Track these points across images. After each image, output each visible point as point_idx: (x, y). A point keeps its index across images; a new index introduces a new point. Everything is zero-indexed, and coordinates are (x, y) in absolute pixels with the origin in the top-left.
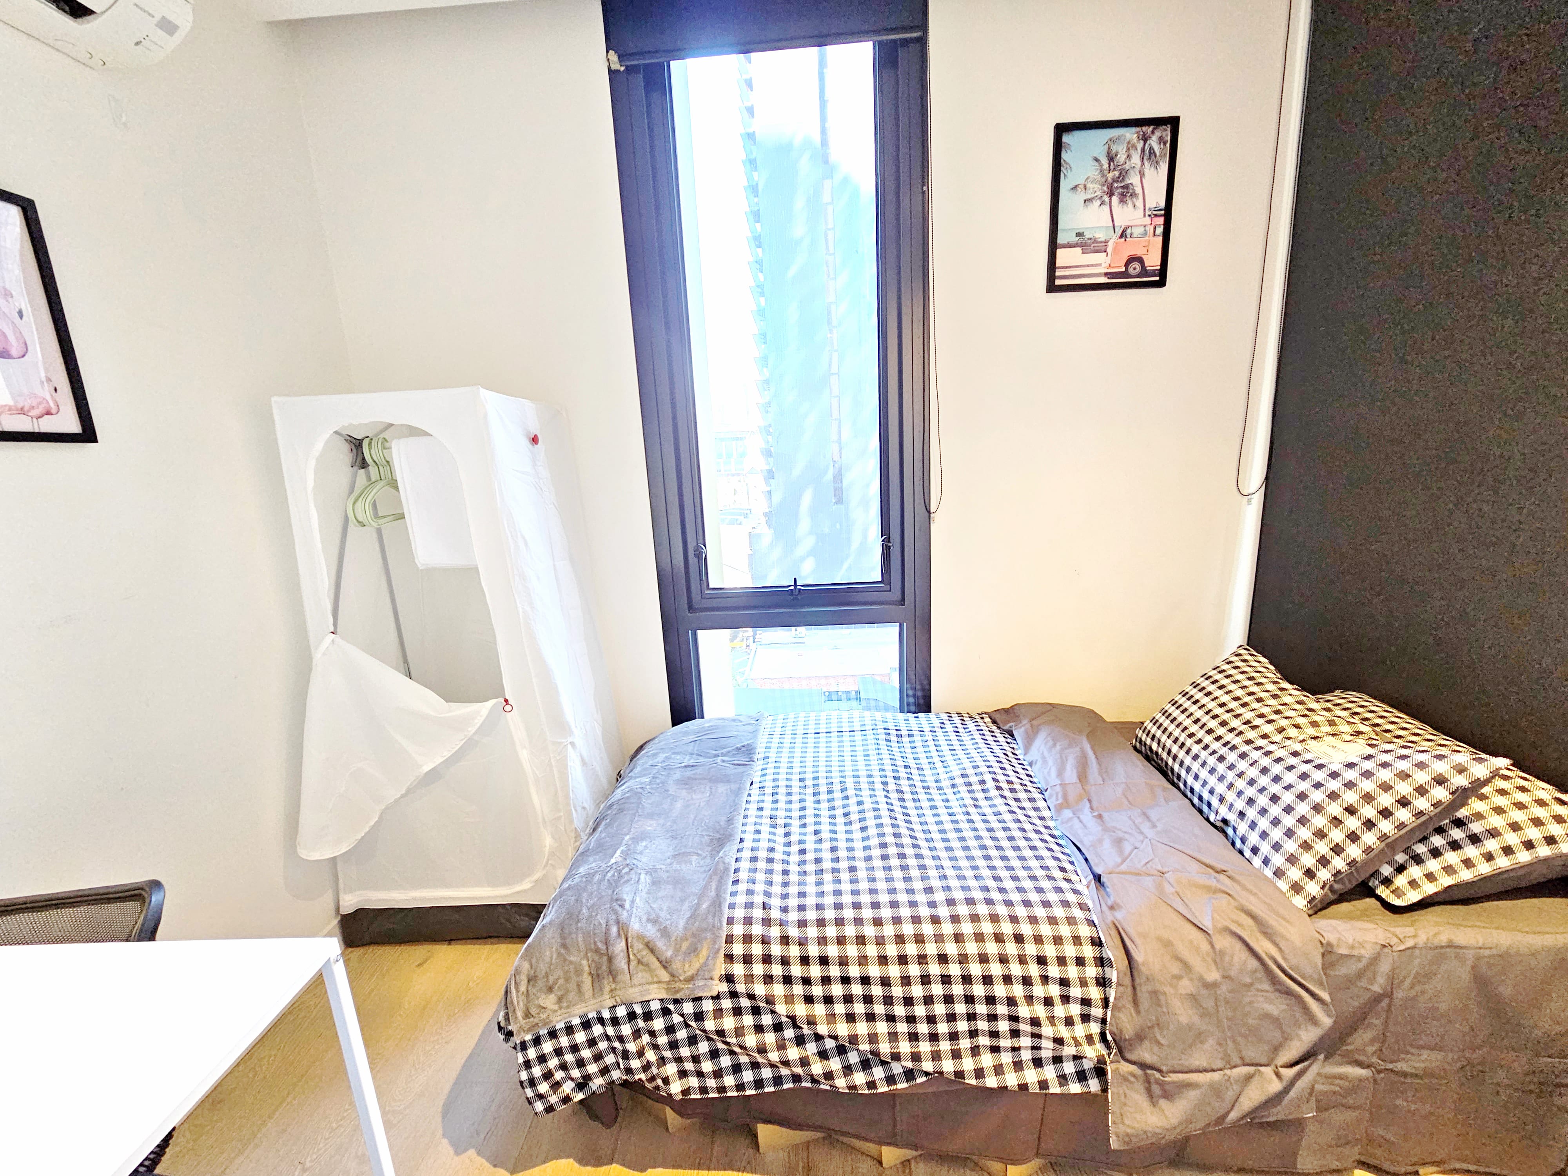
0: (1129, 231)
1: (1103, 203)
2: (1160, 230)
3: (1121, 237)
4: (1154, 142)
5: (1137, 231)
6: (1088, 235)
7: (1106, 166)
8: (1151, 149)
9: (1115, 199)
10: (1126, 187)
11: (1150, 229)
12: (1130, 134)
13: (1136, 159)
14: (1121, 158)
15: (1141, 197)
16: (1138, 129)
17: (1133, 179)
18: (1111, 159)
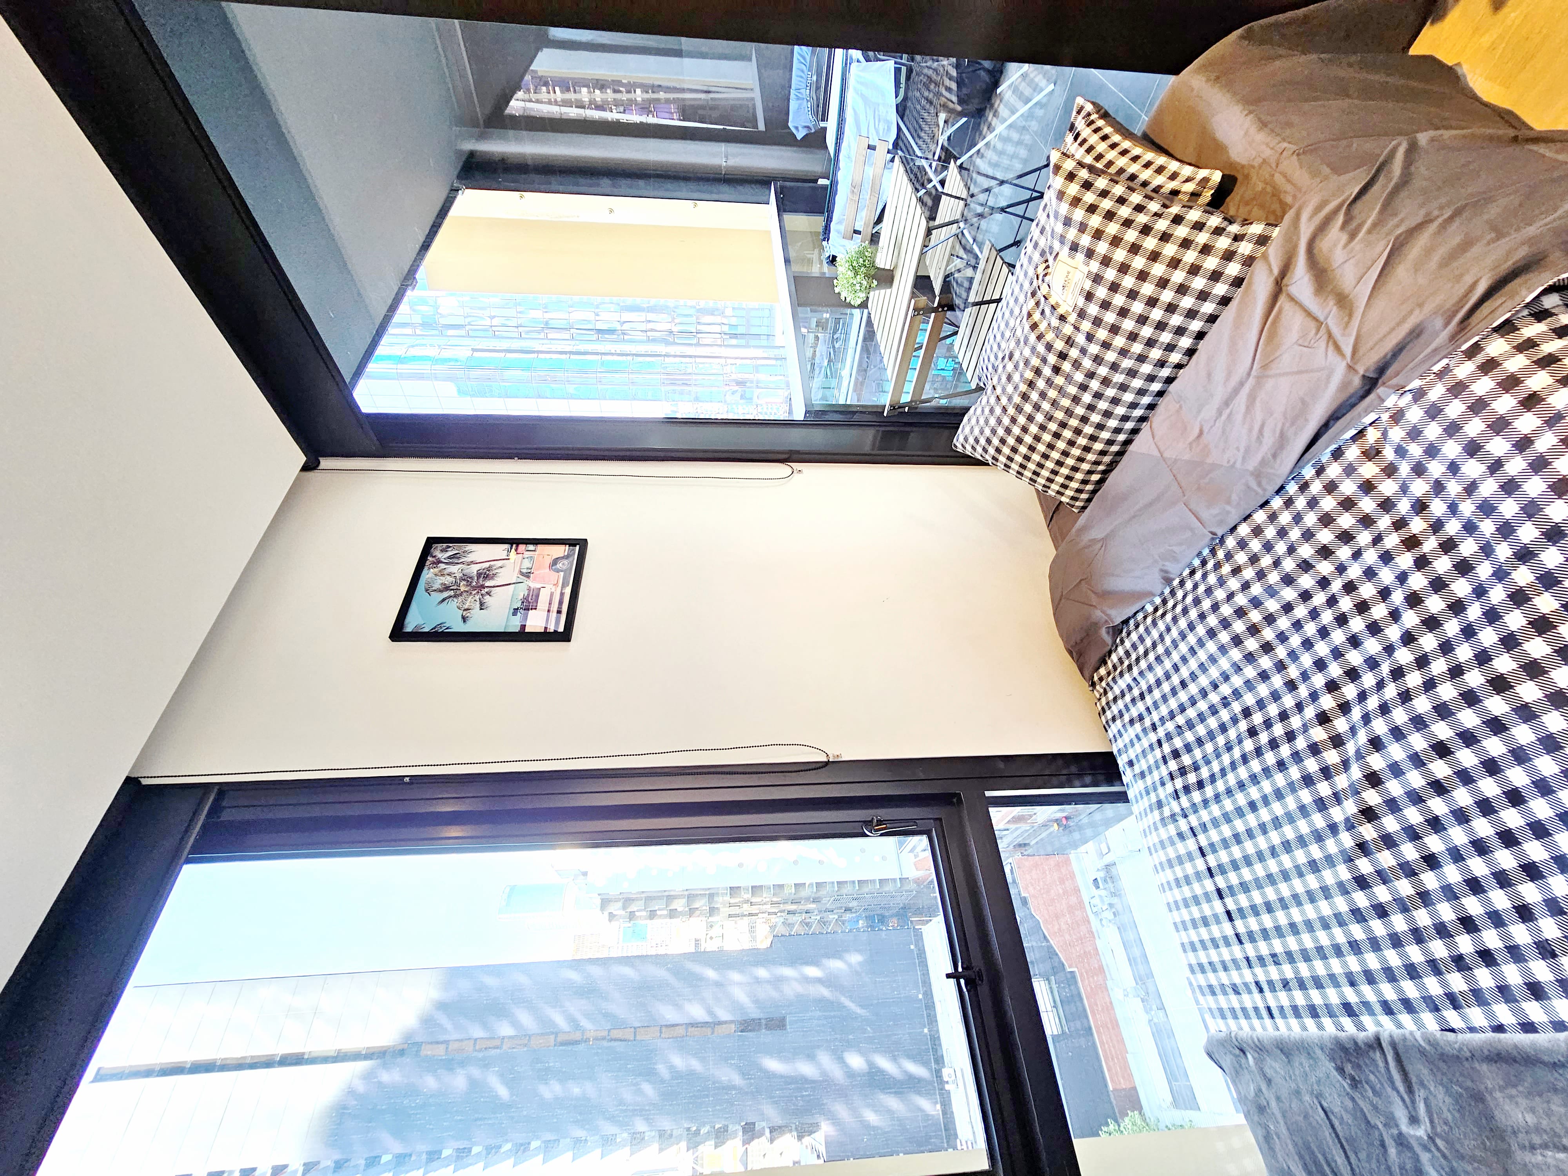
0: (525, 571)
1: (488, 593)
2: (531, 547)
3: (528, 577)
4: (442, 556)
5: (527, 564)
6: (519, 605)
7: (452, 593)
8: (449, 557)
9: (487, 584)
10: (479, 575)
11: (527, 554)
12: (428, 574)
13: (454, 569)
14: (448, 580)
15: (492, 563)
16: (426, 568)
17: (474, 569)
18: (447, 588)
